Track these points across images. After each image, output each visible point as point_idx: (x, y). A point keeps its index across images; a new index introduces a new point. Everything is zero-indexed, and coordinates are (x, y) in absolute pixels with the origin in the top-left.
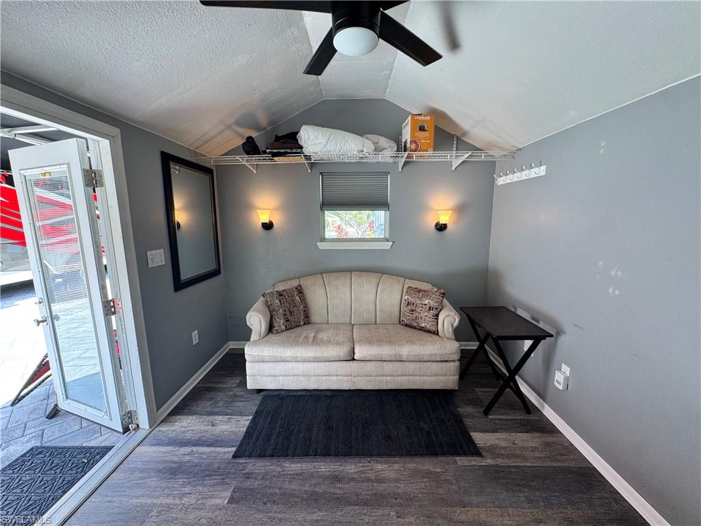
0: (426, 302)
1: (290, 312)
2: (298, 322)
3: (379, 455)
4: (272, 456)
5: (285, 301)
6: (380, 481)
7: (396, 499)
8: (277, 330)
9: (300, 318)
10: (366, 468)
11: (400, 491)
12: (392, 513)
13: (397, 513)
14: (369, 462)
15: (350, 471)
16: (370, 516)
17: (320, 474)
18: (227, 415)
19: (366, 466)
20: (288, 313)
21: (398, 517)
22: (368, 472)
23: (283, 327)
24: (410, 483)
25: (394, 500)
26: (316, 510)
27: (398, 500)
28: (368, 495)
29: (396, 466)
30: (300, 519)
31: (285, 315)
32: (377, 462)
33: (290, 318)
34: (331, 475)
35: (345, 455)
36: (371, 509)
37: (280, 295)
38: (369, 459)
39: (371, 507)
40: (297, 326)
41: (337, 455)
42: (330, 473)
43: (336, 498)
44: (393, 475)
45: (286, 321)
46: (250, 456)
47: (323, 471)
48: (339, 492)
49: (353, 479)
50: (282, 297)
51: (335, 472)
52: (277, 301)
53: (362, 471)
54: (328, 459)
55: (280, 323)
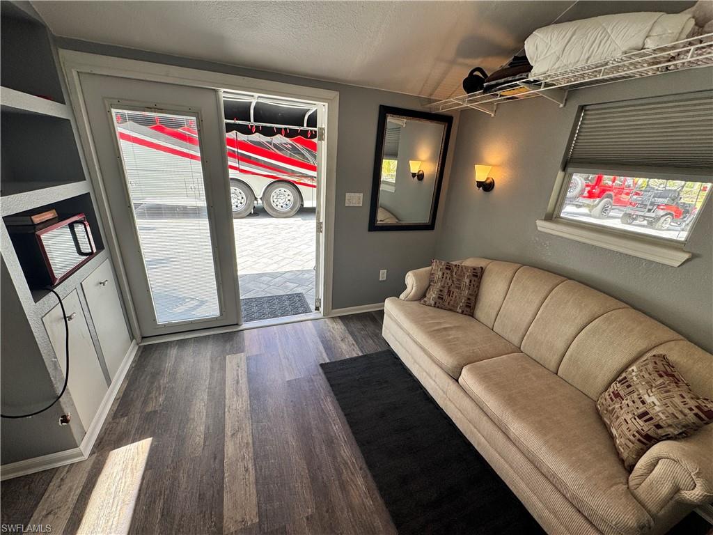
0: (649, 400)
1: (449, 291)
2: (453, 306)
3: (374, 477)
4: (331, 386)
5: (449, 276)
6: (343, 487)
7: (327, 512)
8: (425, 301)
9: (457, 304)
10: (351, 467)
11: (339, 514)
12: (310, 510)
13: (311, 516)
14: (361, 469)
15: (342, 451)
16: (302, 487)
17: (330, 427)
18: (355, 341)
19: (354, 467)
20: (446, 290)
21: (308, 519)
22: (349, 471)
23: (433, 303)
24: (353, 526)
25: (325, 509)
26: (296, 438)
27: (327, 515)
28: (323, 478)
29: (369, 502)
30: (286, 429)
31: (441, 291)
32: (365, 477)
33: (446, 297)
34: (332, 437)
35: (358, 441)
36: (308, 487)
37: (447, 268)
38: (364, 466)
39: (310, 486)
40: (450, 310)
41: (354, 433)
42: (333, 435)
43: (311, 449)
44: (356, 501)
45: (439, 298)
46: (325, 373)
47: (332, 428)
48: (317, 450)
49: (334, 457)
50: (449, 272)
51: (337, 439)
52: (440, 274)
53: (347, 464)
54: (347, 427)
55: (432, 295)
